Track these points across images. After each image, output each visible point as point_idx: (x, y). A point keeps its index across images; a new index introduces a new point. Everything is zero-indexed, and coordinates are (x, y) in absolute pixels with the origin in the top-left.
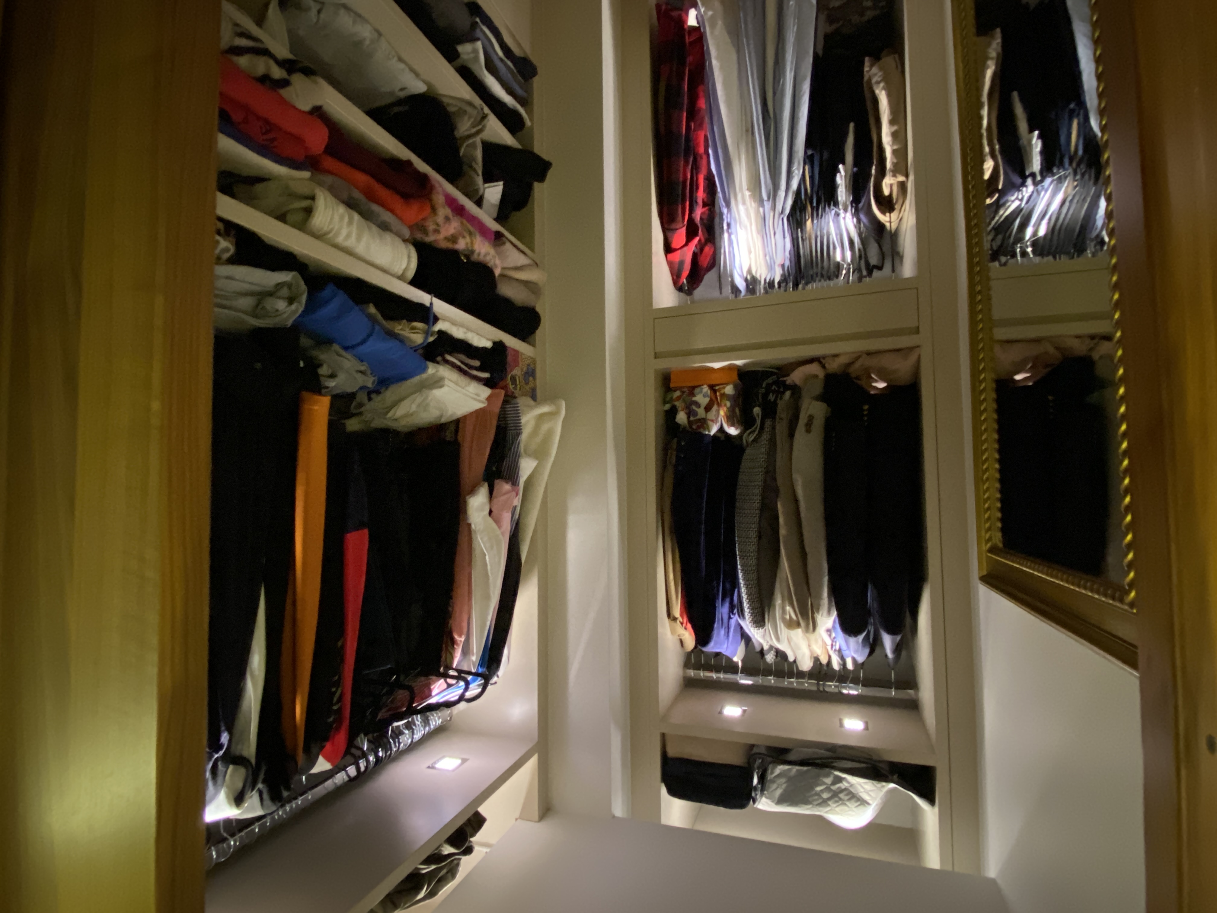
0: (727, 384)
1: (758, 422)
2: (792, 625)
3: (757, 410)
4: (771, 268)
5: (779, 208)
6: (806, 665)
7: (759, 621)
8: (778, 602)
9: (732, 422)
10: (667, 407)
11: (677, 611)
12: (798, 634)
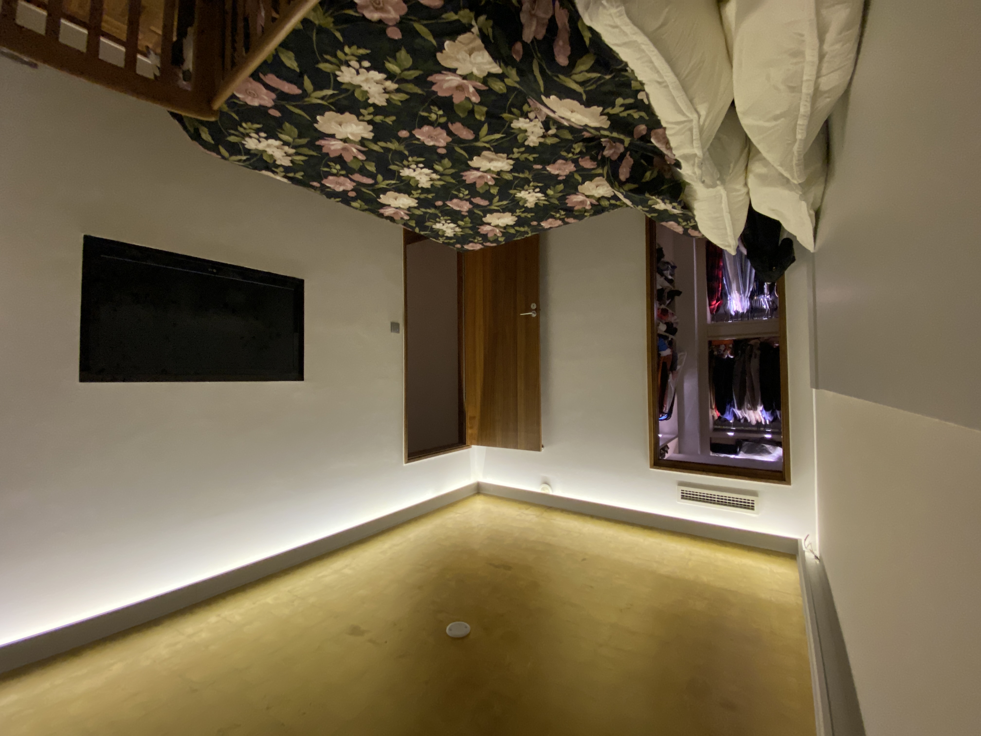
0: (730, 344)
1: (740, 354)
2: (749, 409)
3: (739, 352)
4: (743, 309)
5: (746, 295)
6: (754, 422)
7: (739, 408)
8: (746, 403)
9: (731, 355)
10: (710, 350)
11: (714, 407)
12: (751, 412)
